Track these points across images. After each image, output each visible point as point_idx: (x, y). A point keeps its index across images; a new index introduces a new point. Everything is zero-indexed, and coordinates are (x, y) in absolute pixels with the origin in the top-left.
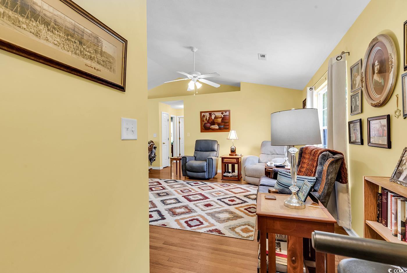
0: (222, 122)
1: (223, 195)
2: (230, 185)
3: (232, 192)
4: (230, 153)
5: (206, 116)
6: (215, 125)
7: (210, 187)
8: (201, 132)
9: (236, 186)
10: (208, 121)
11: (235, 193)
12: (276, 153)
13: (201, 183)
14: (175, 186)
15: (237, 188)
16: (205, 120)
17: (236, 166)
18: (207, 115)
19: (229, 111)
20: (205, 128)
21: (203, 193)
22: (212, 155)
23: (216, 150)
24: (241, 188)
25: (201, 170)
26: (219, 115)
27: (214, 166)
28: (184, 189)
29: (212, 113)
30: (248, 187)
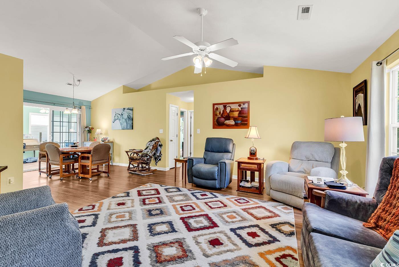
0: (239, 116)
1: (240, 221)
2: (248, 202)
3: (252, 215)
4: (249, 156)
5: (219, 109)
6: (230, 120)
7: (221, 202)
8: (213, 128)
9: (257, 203)
10: (222, 115)
11: (258, 219)
12: (315, 159)
13: (210, 195)
14: (176, 198)
15: (259, 207)
16: (218, 114)
17: (257, 174)
18: (221, 108)
19: (248, 103)
20: (218, 124)
21: (211, 213)
22: (226, 158)
23: (231, 152)
24: (265, 208)
25: (210, 177)
26: (236, 108)
27: (228, 172)
28: (186, 204)
29: (228, 105)
30: (275, 207)
